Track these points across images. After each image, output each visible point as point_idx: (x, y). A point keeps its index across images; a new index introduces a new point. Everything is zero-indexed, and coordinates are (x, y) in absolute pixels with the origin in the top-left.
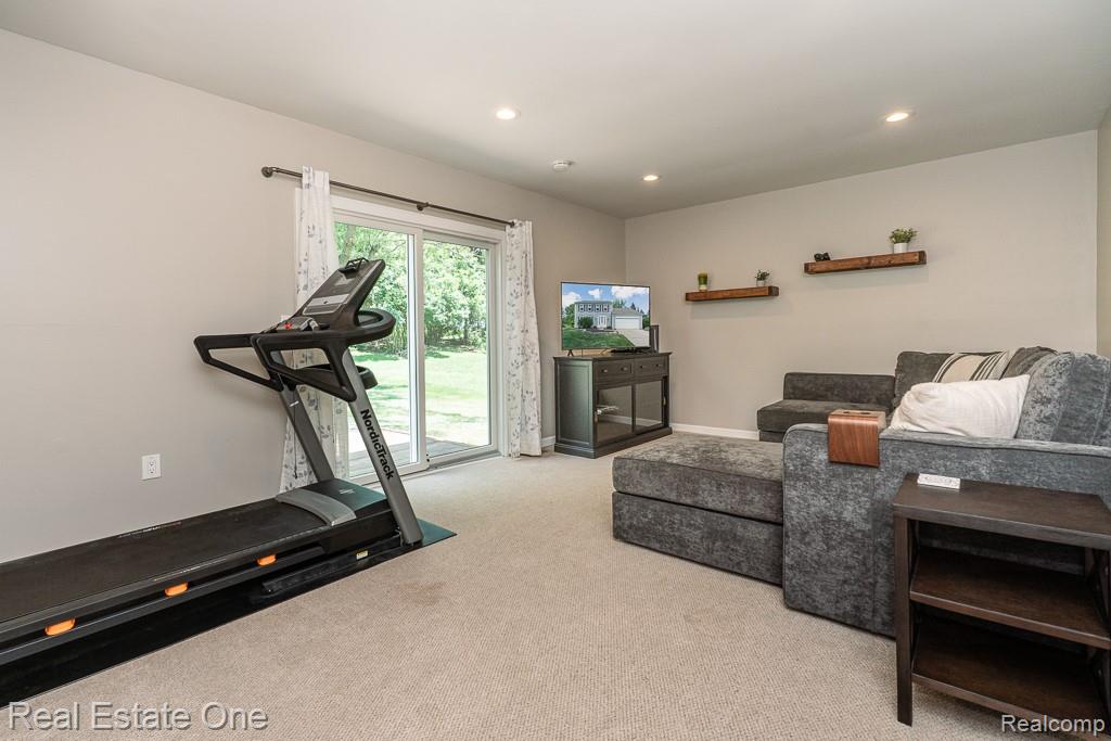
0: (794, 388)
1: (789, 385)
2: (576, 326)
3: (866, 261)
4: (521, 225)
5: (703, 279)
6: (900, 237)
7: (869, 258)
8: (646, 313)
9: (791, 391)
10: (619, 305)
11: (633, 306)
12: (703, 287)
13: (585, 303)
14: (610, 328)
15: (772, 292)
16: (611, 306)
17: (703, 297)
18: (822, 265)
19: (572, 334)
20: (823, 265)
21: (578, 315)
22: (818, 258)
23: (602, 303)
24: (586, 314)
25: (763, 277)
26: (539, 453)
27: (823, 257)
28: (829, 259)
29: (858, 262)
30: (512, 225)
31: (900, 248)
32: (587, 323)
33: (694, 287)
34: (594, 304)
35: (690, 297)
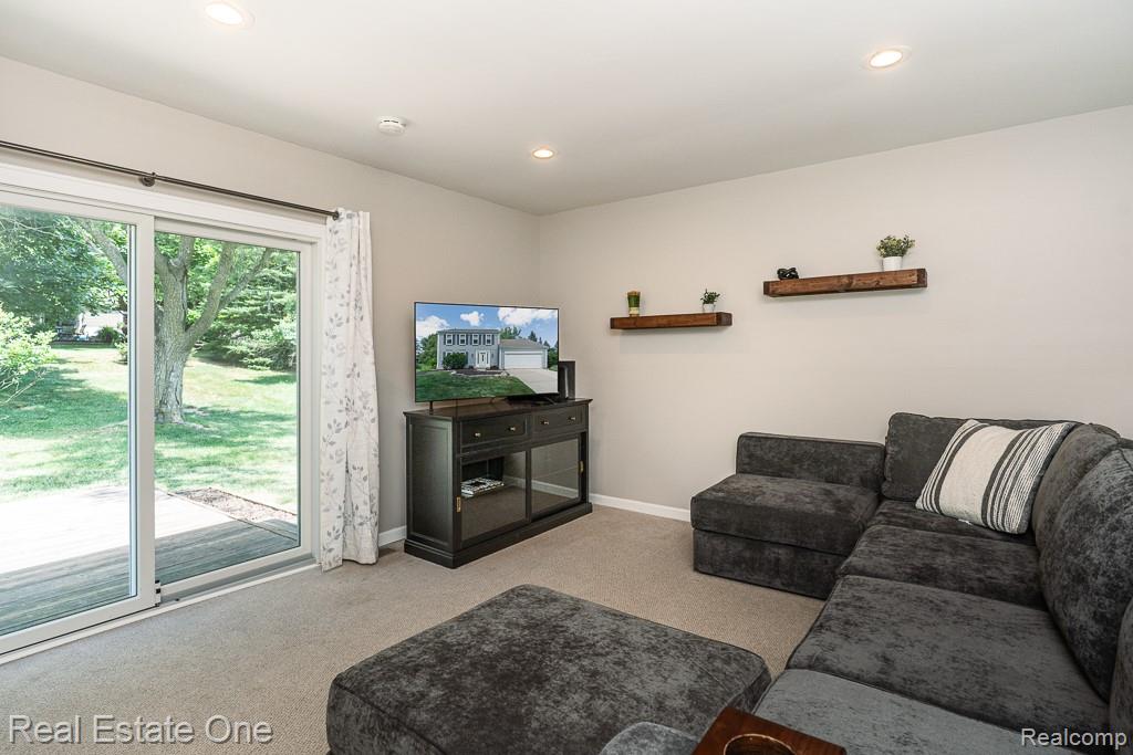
0: (751, 456)
1: (744, 453)
2: (439, 366)
3: (846, 281)
4: (349, 216)
5: (634, 299)
6: (893, 248)
7: (850, 277)
8: (552, 345)
9: (747, 460)
10: (510, 335)
11: (533, 337)
12: (634, 311)
13: (455, 333)
14: (495, 368)
15: (722, 320)
16: (497, 338)
17: (631, 325)
18: (787, 285)
19: (433, 378)
20: (789, 286)
21: (442, 350)
22: (782, 274)
23: (482, 333)
24: (456, 349)
25: (710, 298)
26: (372, 558)
27: (788, 275)
28: (797, 277)
29: (835, 282)
30: (336, 216)
31: (893, 264)
32: (458, 362)
33: (623, 311)
34: (469, 333)
35: (616, 323)
